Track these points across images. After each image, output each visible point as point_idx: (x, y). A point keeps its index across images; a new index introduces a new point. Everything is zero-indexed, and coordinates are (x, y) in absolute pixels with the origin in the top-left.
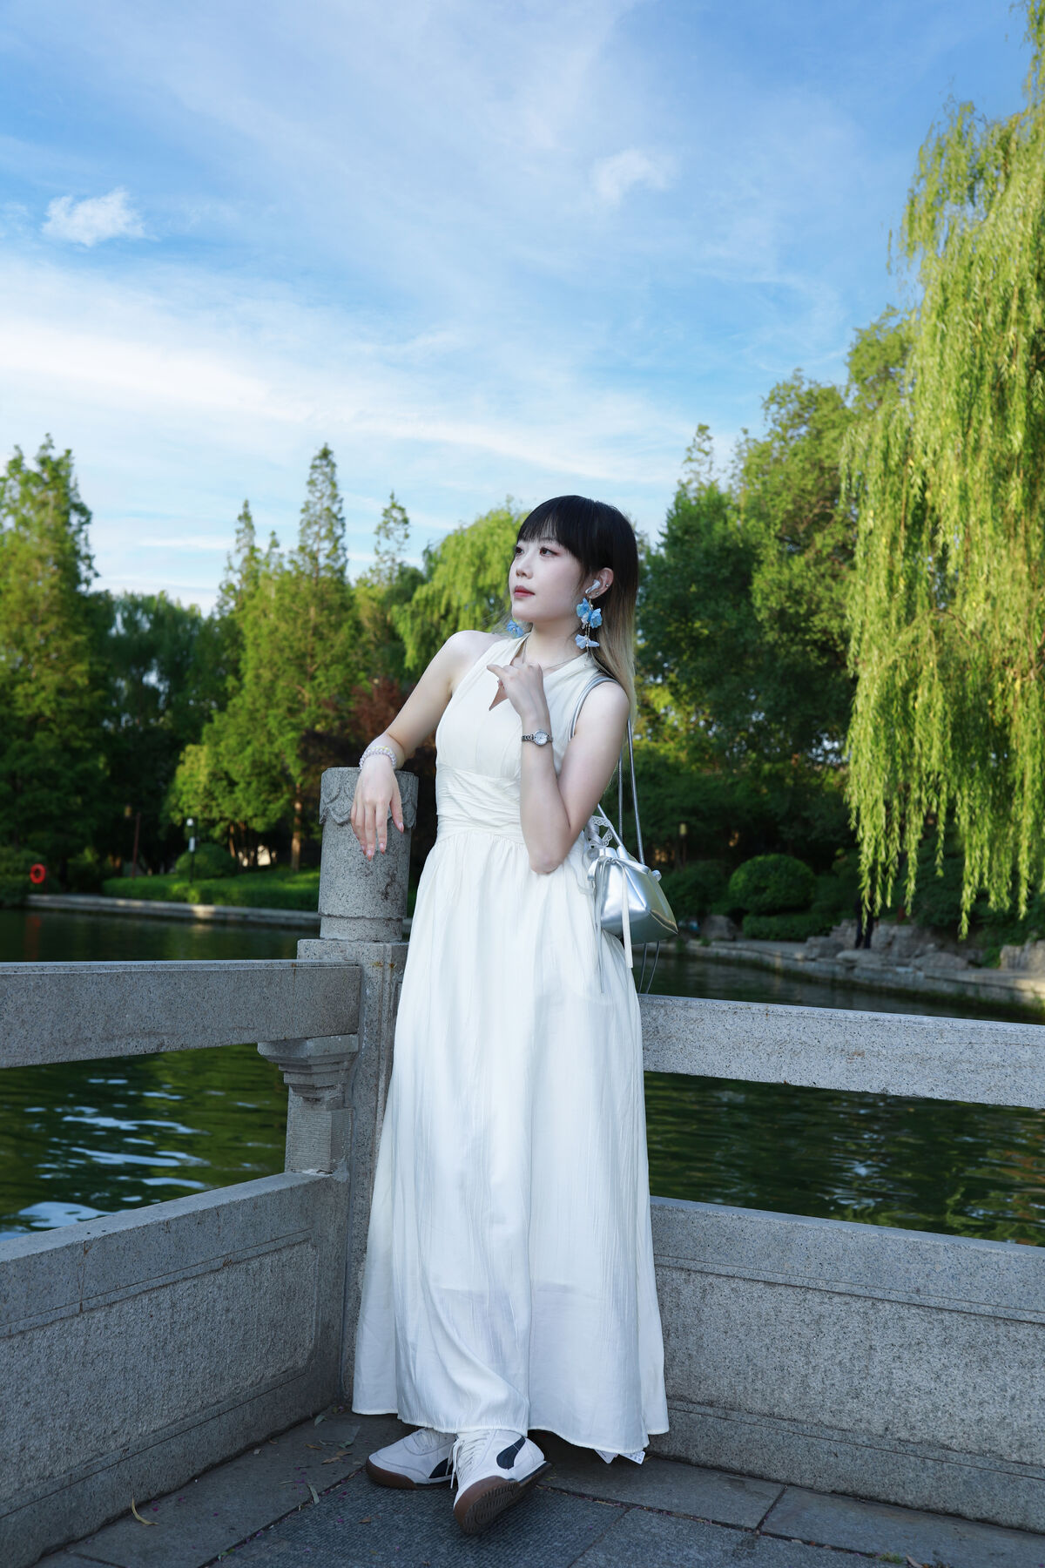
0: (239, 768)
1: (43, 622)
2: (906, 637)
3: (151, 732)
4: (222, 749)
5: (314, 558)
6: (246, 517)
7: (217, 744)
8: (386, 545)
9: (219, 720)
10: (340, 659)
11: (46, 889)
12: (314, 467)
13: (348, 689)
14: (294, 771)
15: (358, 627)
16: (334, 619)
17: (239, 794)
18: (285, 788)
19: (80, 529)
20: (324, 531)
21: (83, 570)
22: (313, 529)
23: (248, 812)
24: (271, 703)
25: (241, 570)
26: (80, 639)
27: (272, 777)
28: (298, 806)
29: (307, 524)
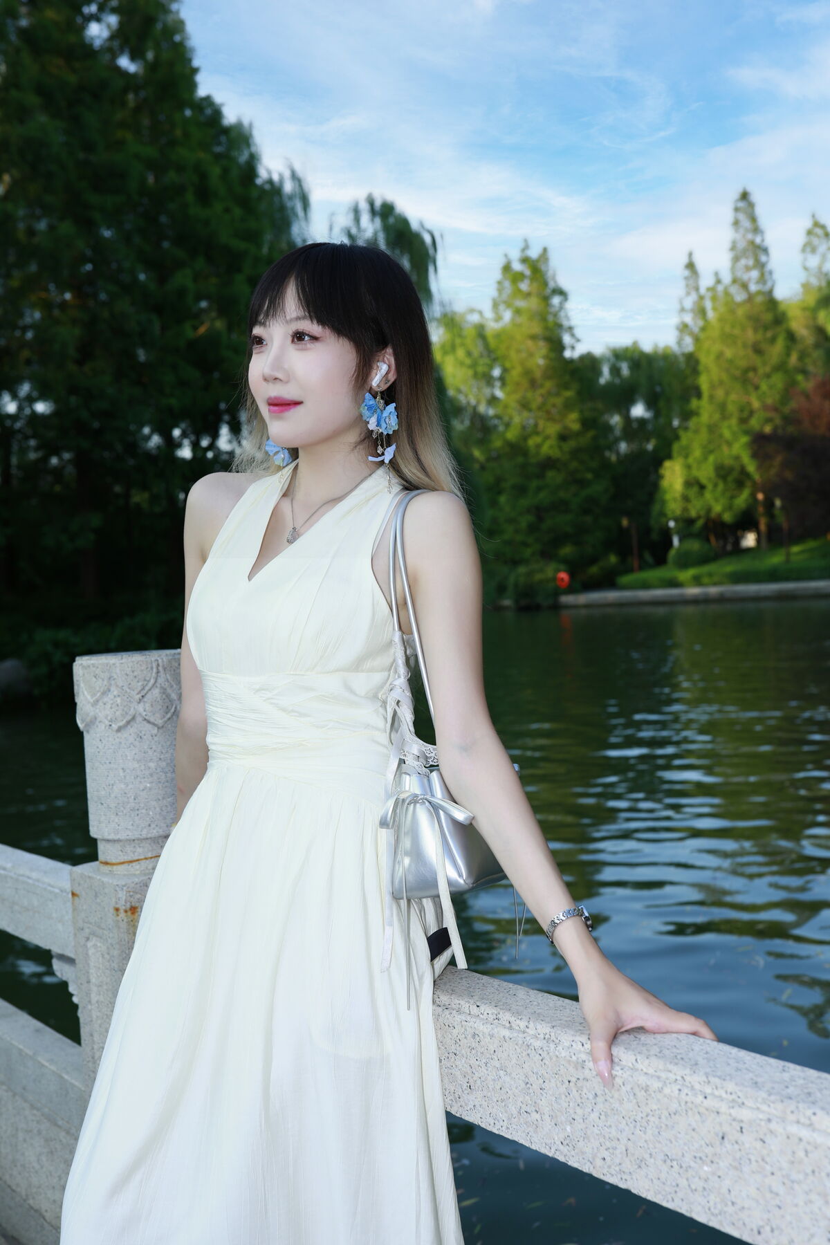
0: (705, 473)
1: (542, 386)
3: (642, 453)
4: (690, 460)
5: (745, 286)
6: (691, 266)
7: (686, 457)
8: (813, 261)
9: (685, 438)
10: (781, 367)
11: (571, 590)
12: (737, 210)
13: (789, 390)
14: (751, 467)
15: (791, 337)
16: (769, 334)
17: (708, 495)
18: (748, 484)
19: (561, 307)
20: (751, 262)
21: (567, 339)
22: (743, 262)
23: (717, 508)
24: (725, 416)
25: (692, 311)
26: (569, 394)
27: (732, 477)
28: (760, 496)
29: (736, 259)
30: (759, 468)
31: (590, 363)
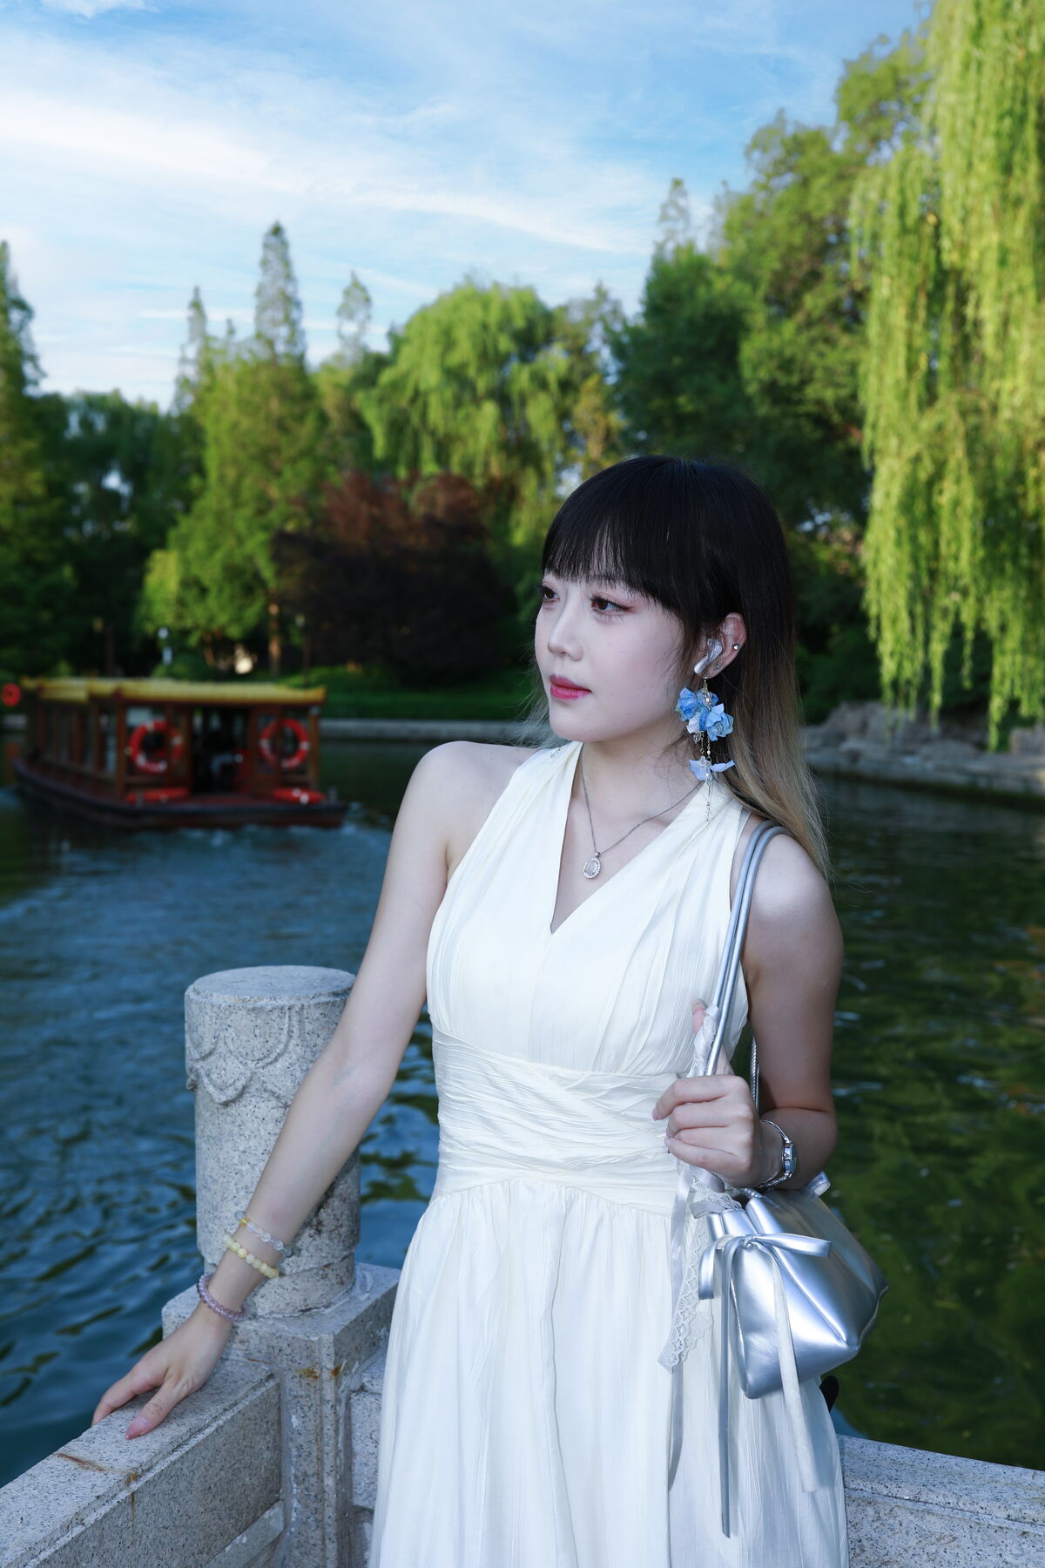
0: (210, 573)
2: (927, 423)
3: (117, 538)
4: (191, 553)
5: (271, 343)
6: (196, 305)
7: (184, 548)
8: (350, 328)
9: (185, 524)
10: (307, 453)
12: (266, 246)
13: (318, 484)
14: (268, 572)
15: (323, 418)
16: (297, 410)
17: (212, 601)
18: (259, 592)
19: (22, 326)
20: (280, 316)
21: (28, 369)
22: (269, 314)
23: (222, 619)
24: (237, 504)
25: (196, 362)
26: (31, 445)
27: (244, 582)
28: (274, 610)
29: (261, 309)
30: (279, 574)
31: (54, 408)
